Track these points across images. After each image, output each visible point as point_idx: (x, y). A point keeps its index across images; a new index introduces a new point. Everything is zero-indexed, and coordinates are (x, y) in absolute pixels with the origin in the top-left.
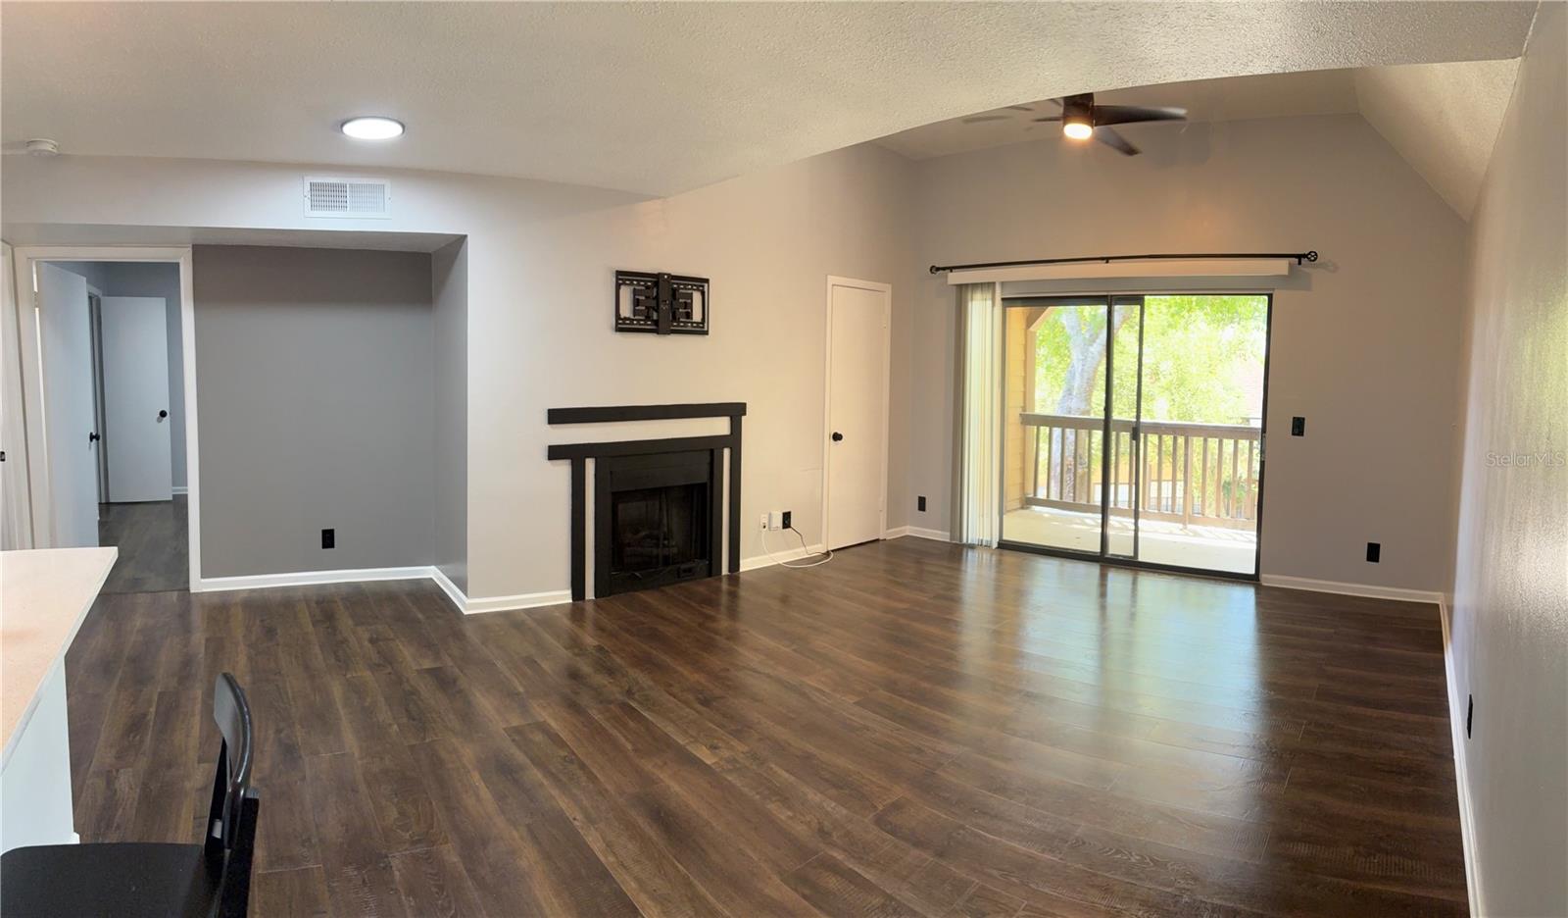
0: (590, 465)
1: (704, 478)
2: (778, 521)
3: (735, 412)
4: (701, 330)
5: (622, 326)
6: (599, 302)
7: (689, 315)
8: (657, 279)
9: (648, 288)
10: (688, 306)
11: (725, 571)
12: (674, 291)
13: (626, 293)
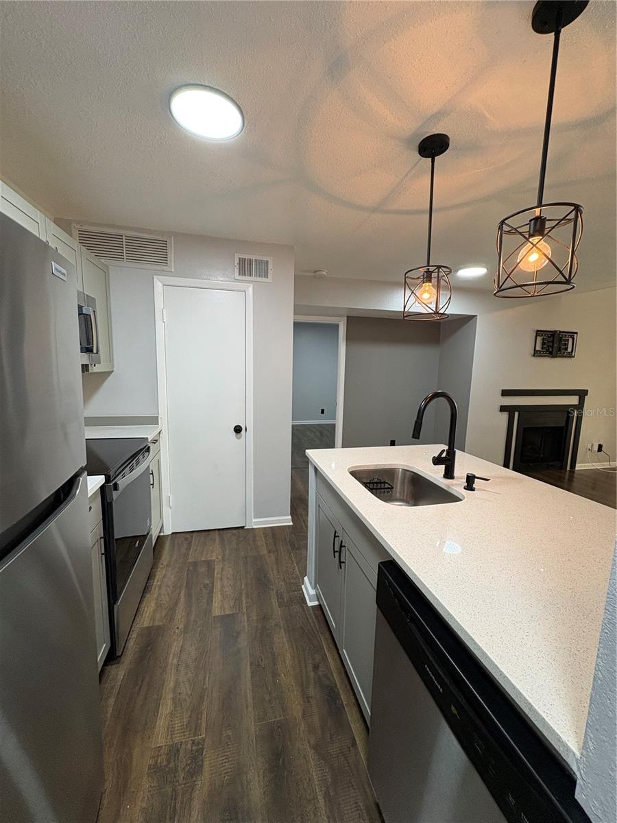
0: (516, 414)
1: (563, 424)
2: (596, 448)
3: (582, 394)
4: (570, 355)
5: (536, 354)
6: (528, 343)
7: (566, 349)
8: (553, 334)
9: (549, 337)
10: (566, 345)
11: (568, 469)
12: (561, 338)
13: (539, 339)
